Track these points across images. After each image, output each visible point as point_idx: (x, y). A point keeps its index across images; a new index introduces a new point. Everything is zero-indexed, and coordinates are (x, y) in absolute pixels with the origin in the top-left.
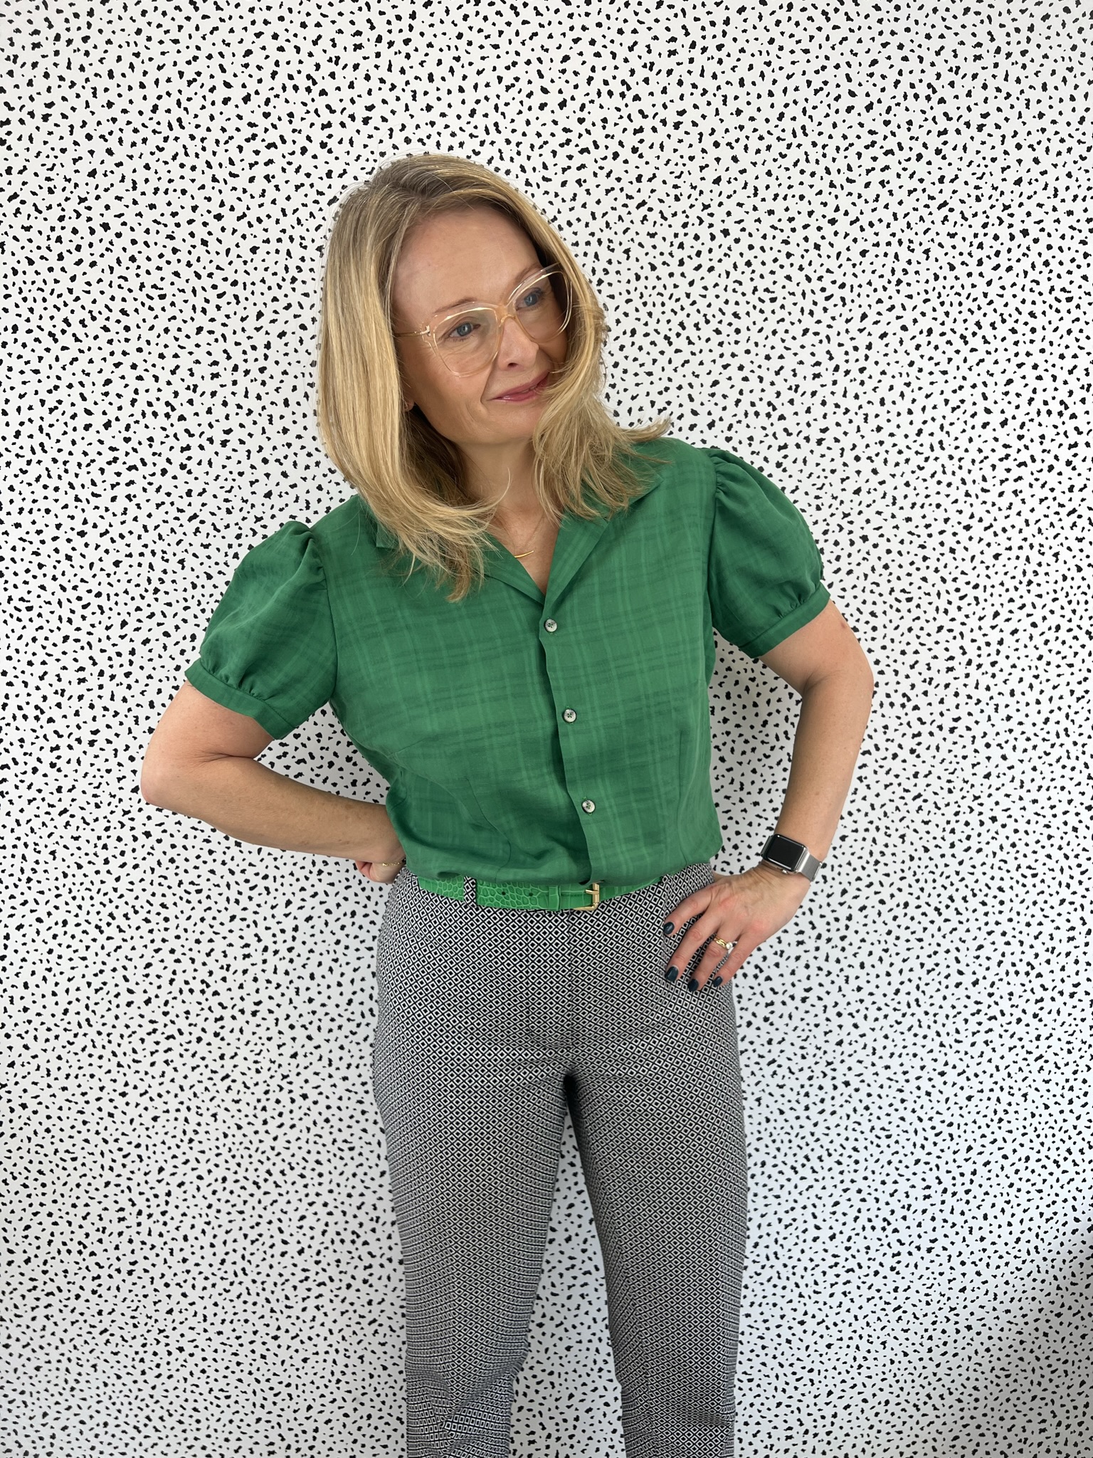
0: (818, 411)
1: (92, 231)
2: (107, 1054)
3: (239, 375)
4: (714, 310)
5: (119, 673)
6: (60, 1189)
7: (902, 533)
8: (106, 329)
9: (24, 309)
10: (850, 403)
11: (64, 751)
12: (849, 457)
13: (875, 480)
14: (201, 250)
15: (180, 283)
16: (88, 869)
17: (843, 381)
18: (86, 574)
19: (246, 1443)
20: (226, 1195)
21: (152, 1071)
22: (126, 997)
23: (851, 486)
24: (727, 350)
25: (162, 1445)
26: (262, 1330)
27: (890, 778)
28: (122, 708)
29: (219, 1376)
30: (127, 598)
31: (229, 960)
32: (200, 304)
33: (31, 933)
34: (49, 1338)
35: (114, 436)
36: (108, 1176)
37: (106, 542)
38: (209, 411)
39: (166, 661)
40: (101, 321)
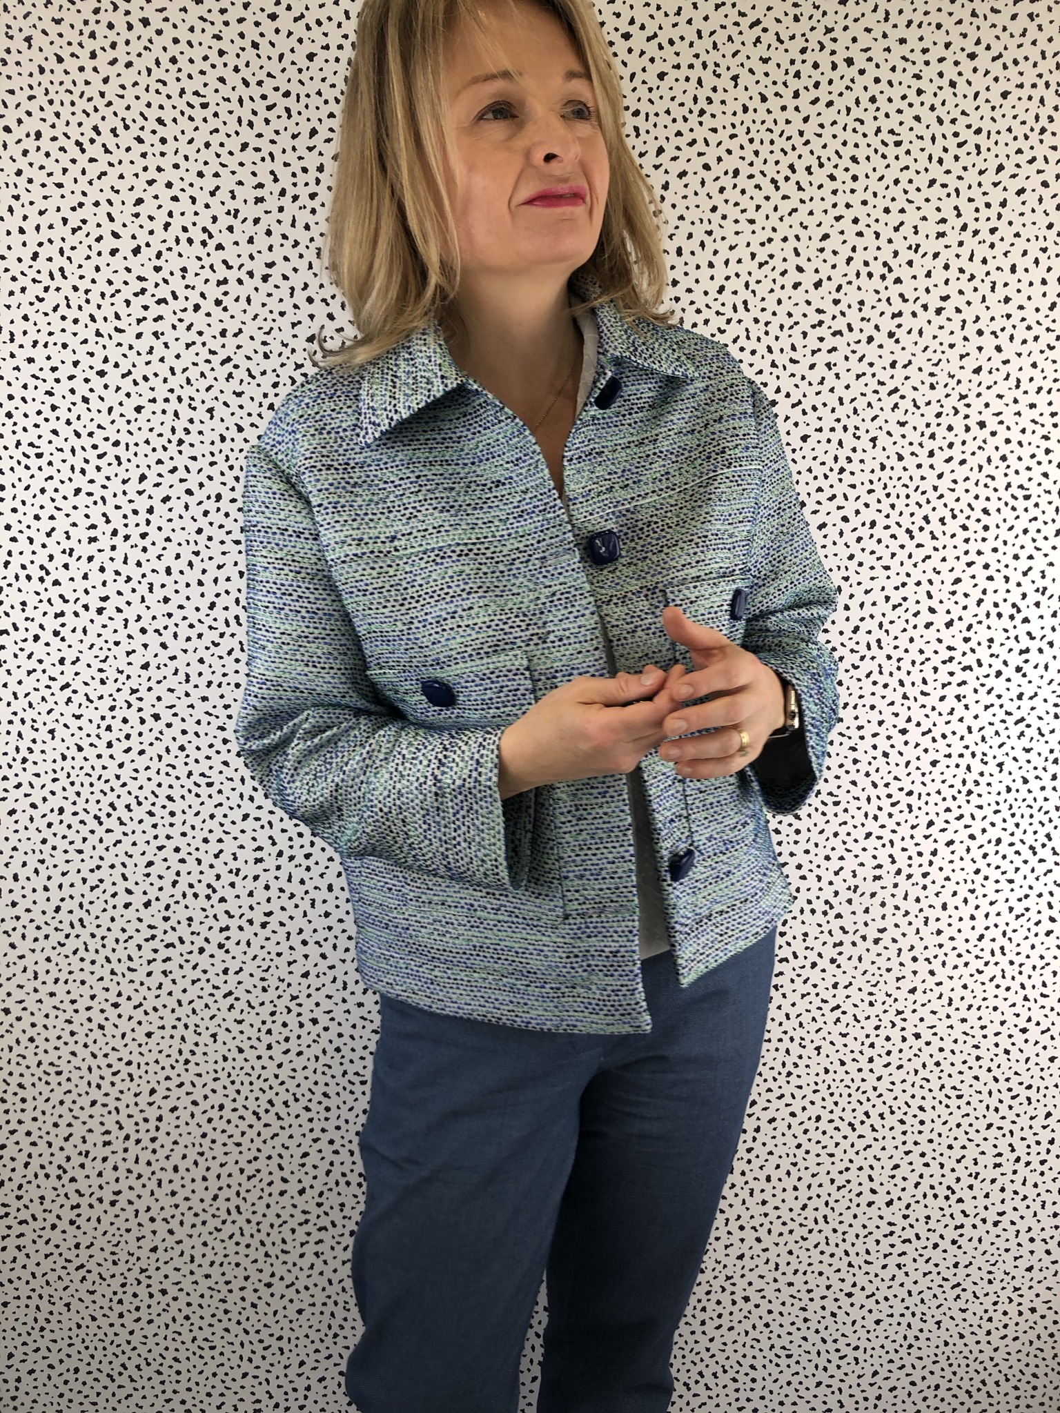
0: (939, 275)
1: (130, 27)
2: (100, 959)
3: (286, 201)
4: (830, 152)
5: (135, 533)
6: (41, 1105)
7: (1024, 422)
8: (140, 140)
9: (49, 114)
10: (976, 268)
11: (69, 619)
12: (971, 330)
13: (998, 358)
14: (250, 53)
15: (225, 91)
16: (90, 752)
17: (971, 243)
18: (104, 419)
19: (230, 1399)
20: (222, 1125)
21: (148, 981)
22: (123, 898)
23: (970, 364)
24: (841, 199)
25: (137, 1397)
26: (255, 1277)
27: (992, 699)
28: (136, 573)
29: (204, 1324)
30: (148, 449)
31: (239, 864)
32: (247, 116)
33: (24, 819)
34: (19, 1271)
35: (143, 264)
36: (95, 1094)
37: (127, 385)
38: (251, 241)
39: (187, 522)
40: (134, 131)
